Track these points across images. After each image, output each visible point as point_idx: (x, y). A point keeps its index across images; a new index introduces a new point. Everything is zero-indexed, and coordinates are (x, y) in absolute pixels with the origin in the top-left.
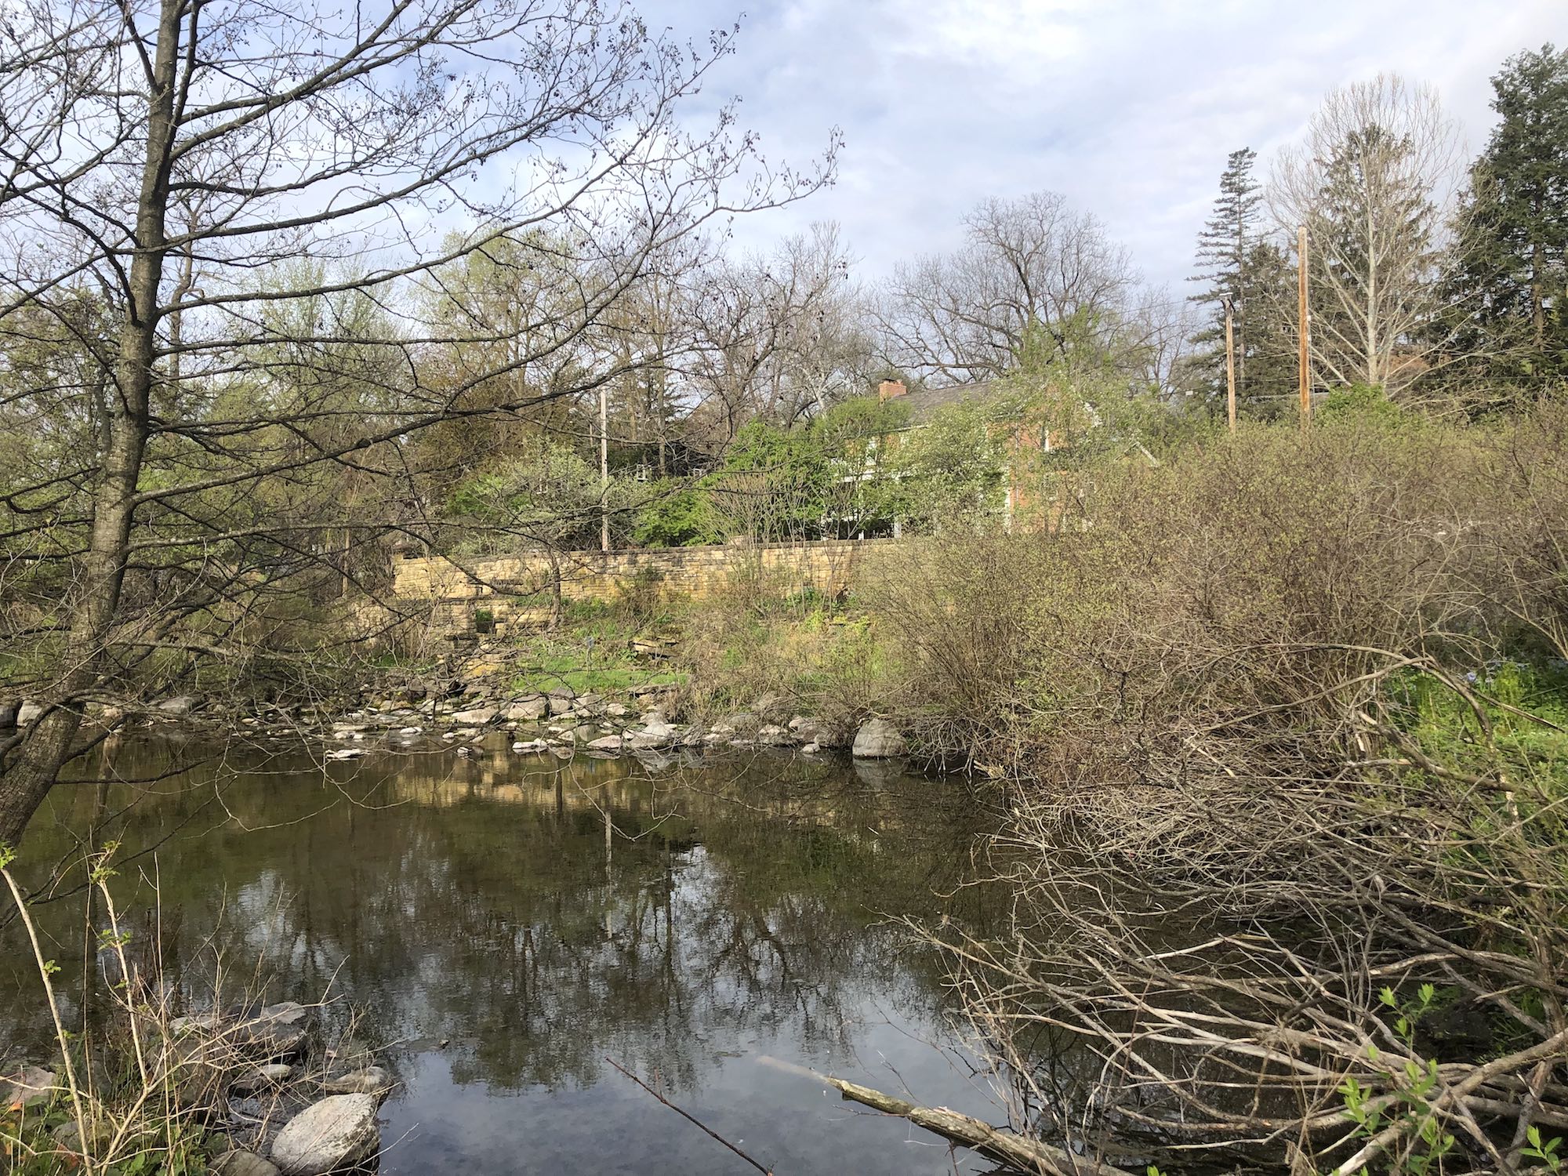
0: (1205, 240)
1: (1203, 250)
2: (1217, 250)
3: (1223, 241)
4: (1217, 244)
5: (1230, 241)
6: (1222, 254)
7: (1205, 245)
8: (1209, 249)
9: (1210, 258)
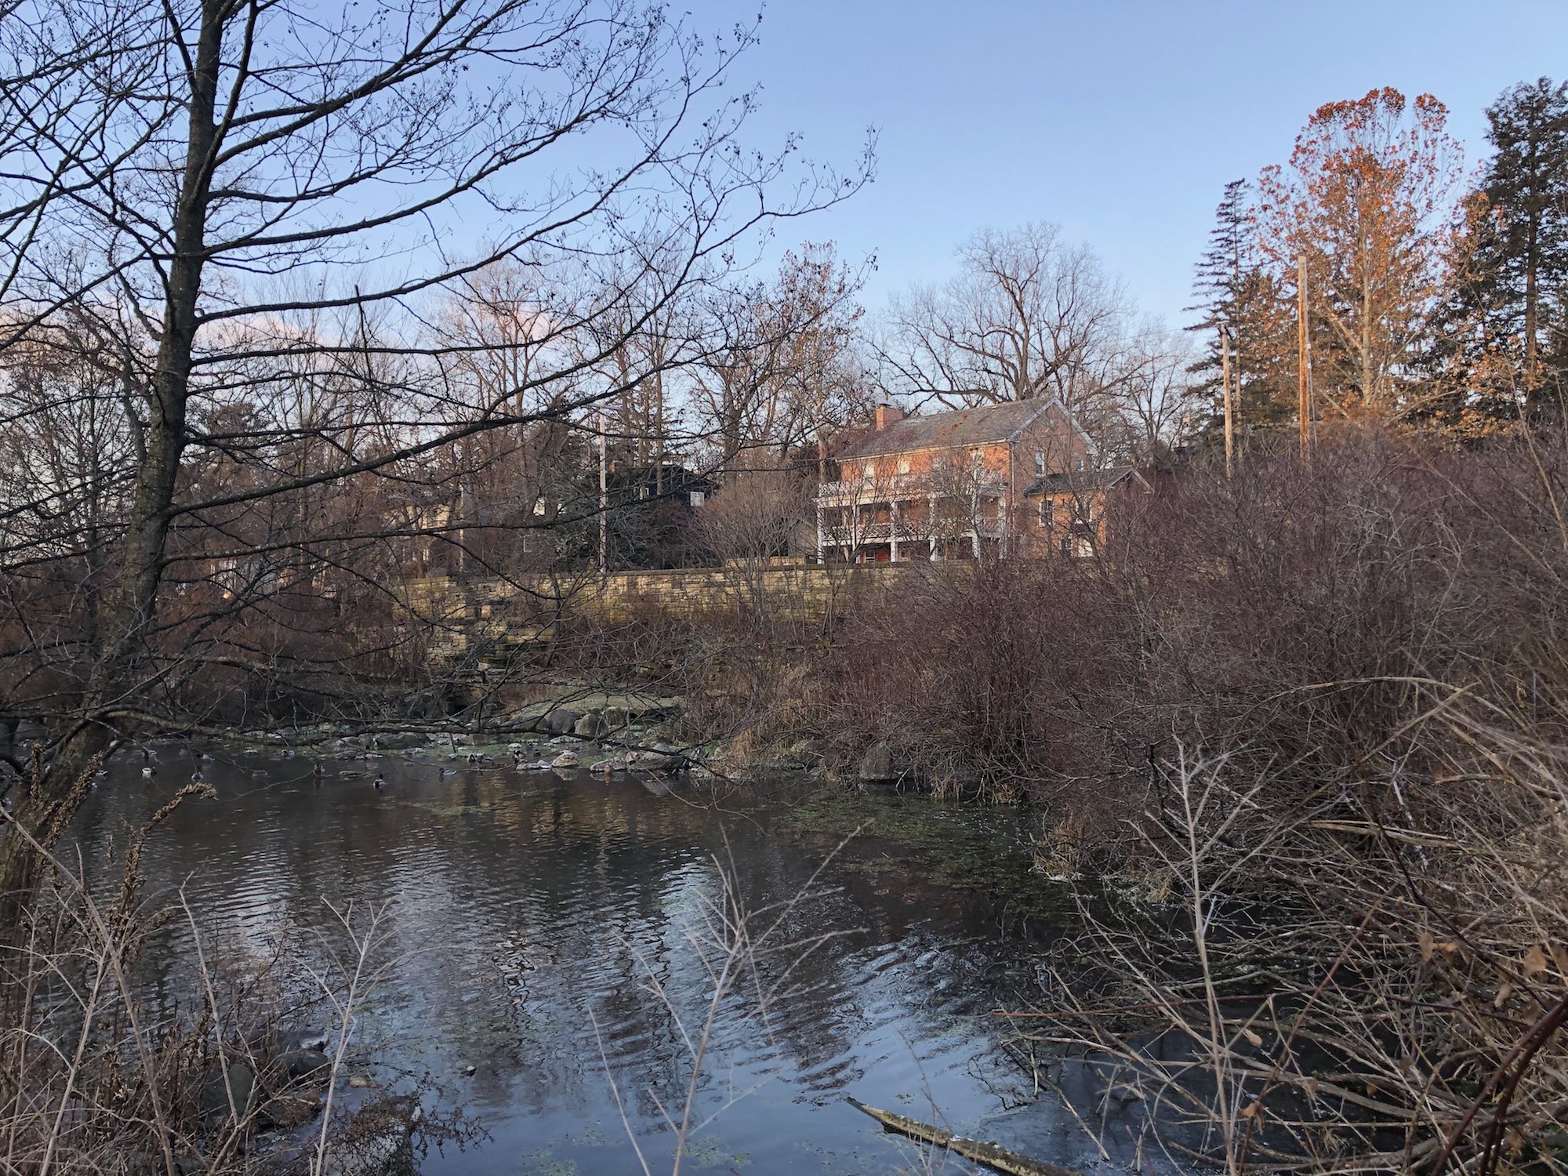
0: (1201, 269)
1: (1199, 279)
2: (1214, 279)
3: (1219, 270)
4: (1214, 274)
5: (1227, 271)
7: (1201, 274)
8: (1206, 279)
9: (1206, 288)
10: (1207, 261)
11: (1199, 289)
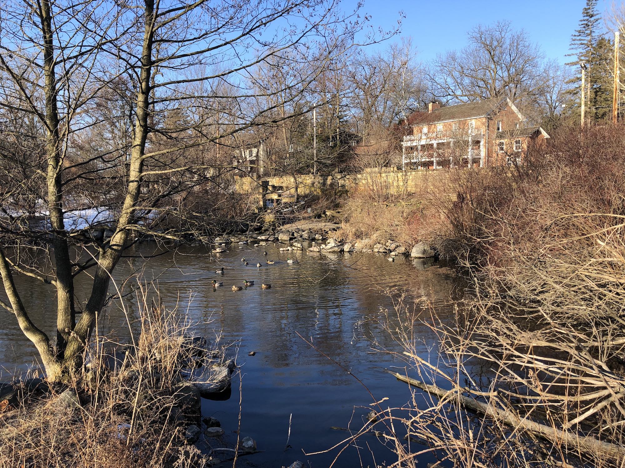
0: (574, 38)
1: (573, 42)
2: (580, 42)
3: (582, 38)
4: (580, 40)
5: (586, 38)
6: (582, 44)
7: (574, 40)
8: (576, 42)
9: (576, 46)
10: (577, 34)
11: (573, 46)
